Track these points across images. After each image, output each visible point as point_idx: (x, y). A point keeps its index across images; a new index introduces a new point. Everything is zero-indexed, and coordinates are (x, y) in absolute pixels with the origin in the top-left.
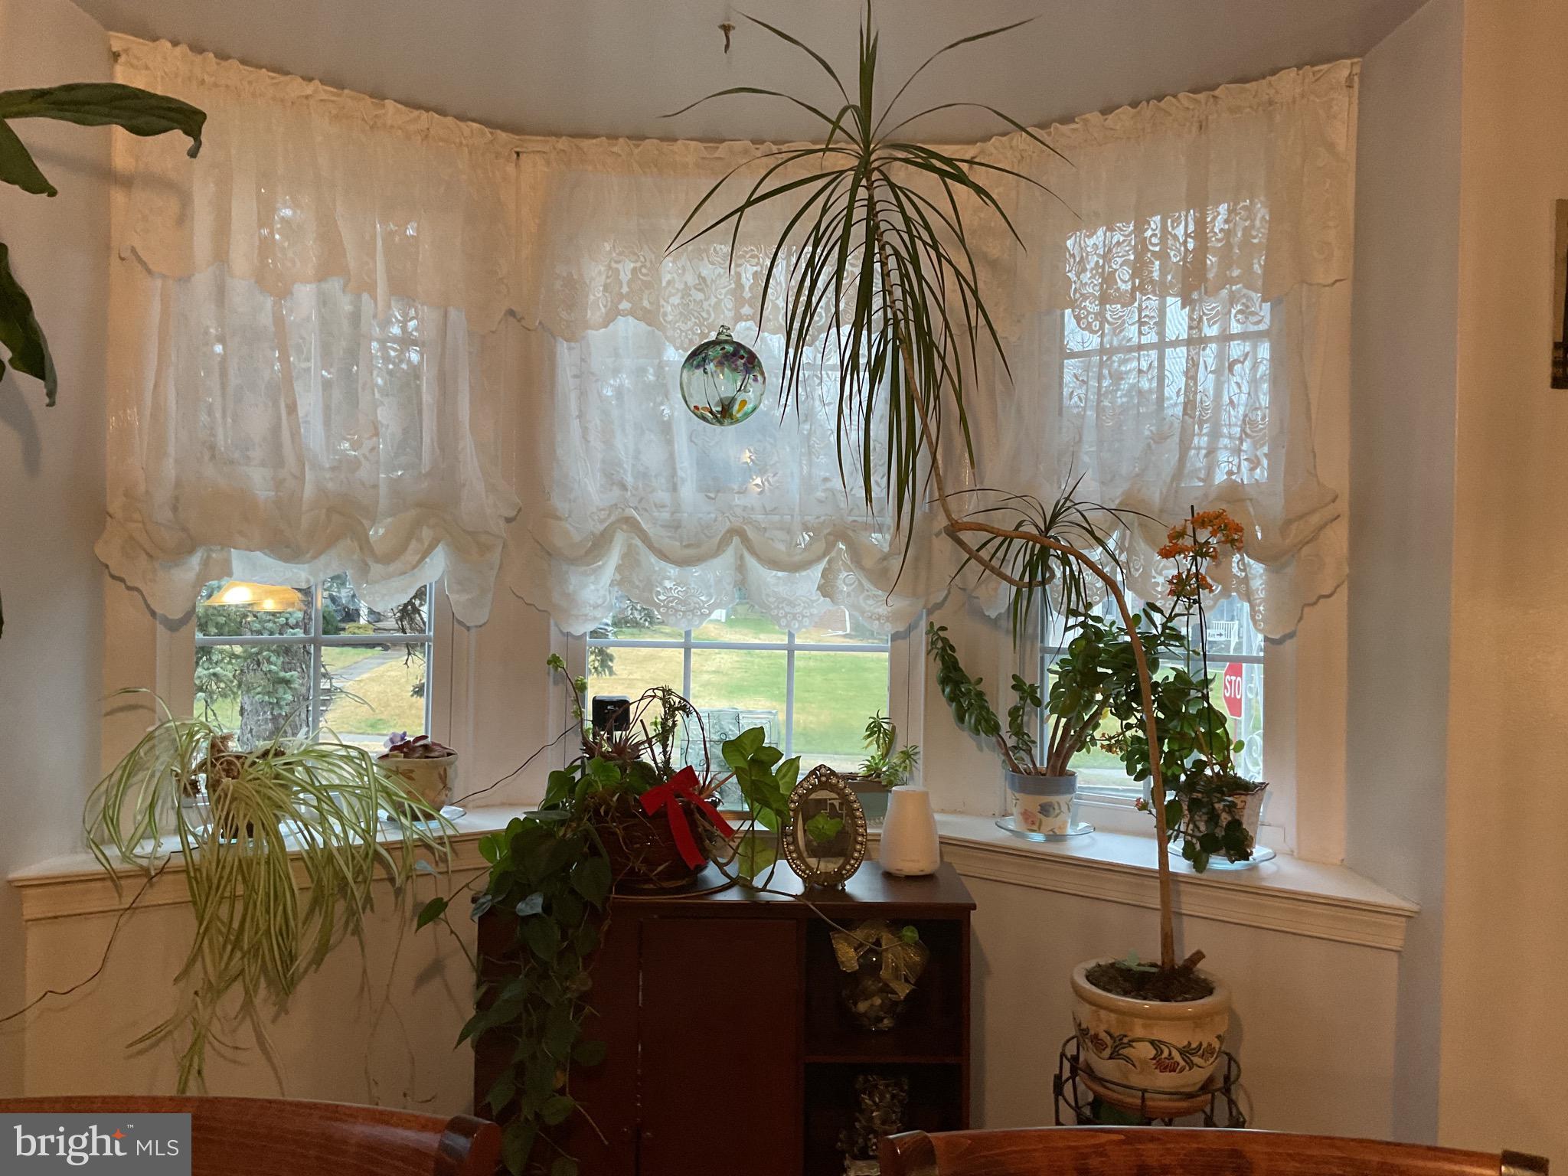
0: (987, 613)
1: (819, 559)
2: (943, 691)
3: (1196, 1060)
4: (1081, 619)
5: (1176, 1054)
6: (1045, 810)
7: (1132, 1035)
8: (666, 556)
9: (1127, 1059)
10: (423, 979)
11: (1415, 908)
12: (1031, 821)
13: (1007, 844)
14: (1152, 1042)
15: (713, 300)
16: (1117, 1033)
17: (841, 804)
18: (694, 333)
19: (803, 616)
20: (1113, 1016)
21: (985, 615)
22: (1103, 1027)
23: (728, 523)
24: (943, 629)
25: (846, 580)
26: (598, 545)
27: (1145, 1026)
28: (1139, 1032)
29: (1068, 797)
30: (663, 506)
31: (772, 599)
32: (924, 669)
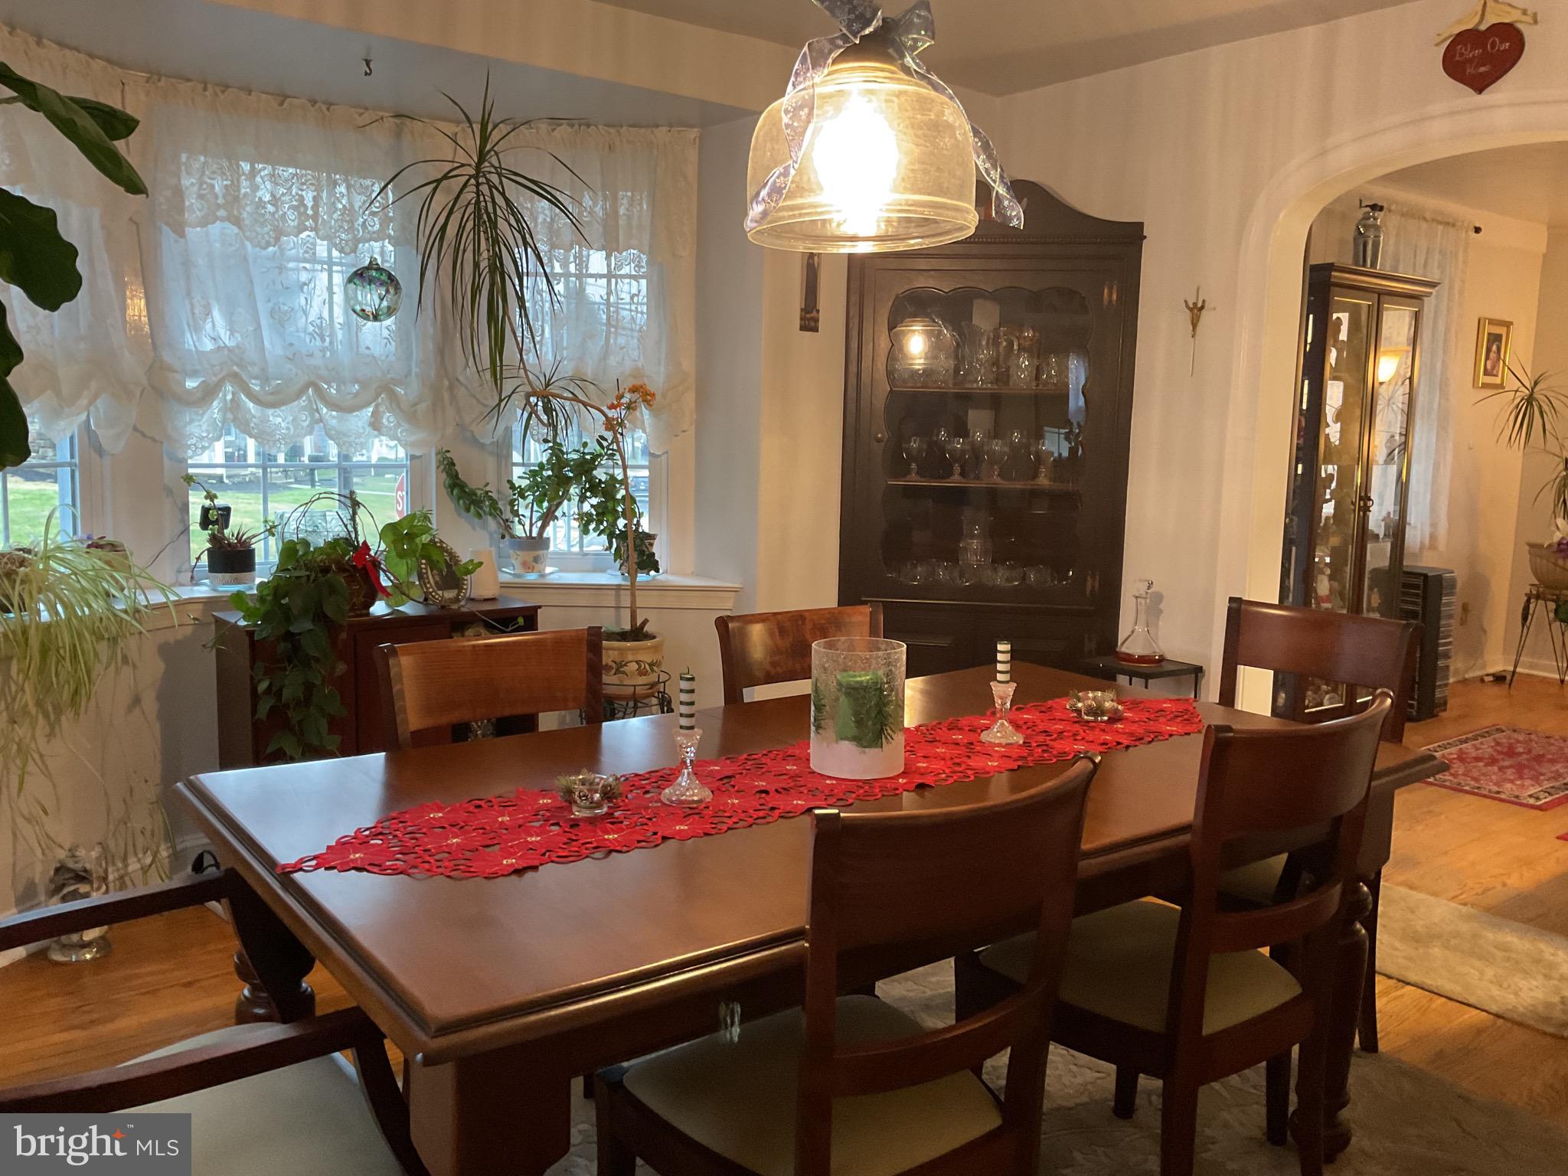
0: (482, 441)
1: (368, 405)
2: (452, 492)
3: (655, 668)
4: (551, 444)
5: (647, 667)
6: (536, 560)
7: (626, 660)
8: (259, 400)
9: (624, 673)
10: (130, 710)
11: (741, 586)
12: (528, 567)
13: (511, 581)
14: (637, 662)
15: (281, 212)
16: (618, 660)
17: (450, 559)
18: (270, 236)
19: (357, 444)
20: (616, 652)
21: (480, 443)
22: (610, 659)
23: (307, 377)
24: (449, 451)
25: (388, 419)
26: (208, 393)
27: (633, 654)
28: (630, 657)
29: (545, 551)
30: (255, 364)
31: (333, 432)
32: (434, 478)
